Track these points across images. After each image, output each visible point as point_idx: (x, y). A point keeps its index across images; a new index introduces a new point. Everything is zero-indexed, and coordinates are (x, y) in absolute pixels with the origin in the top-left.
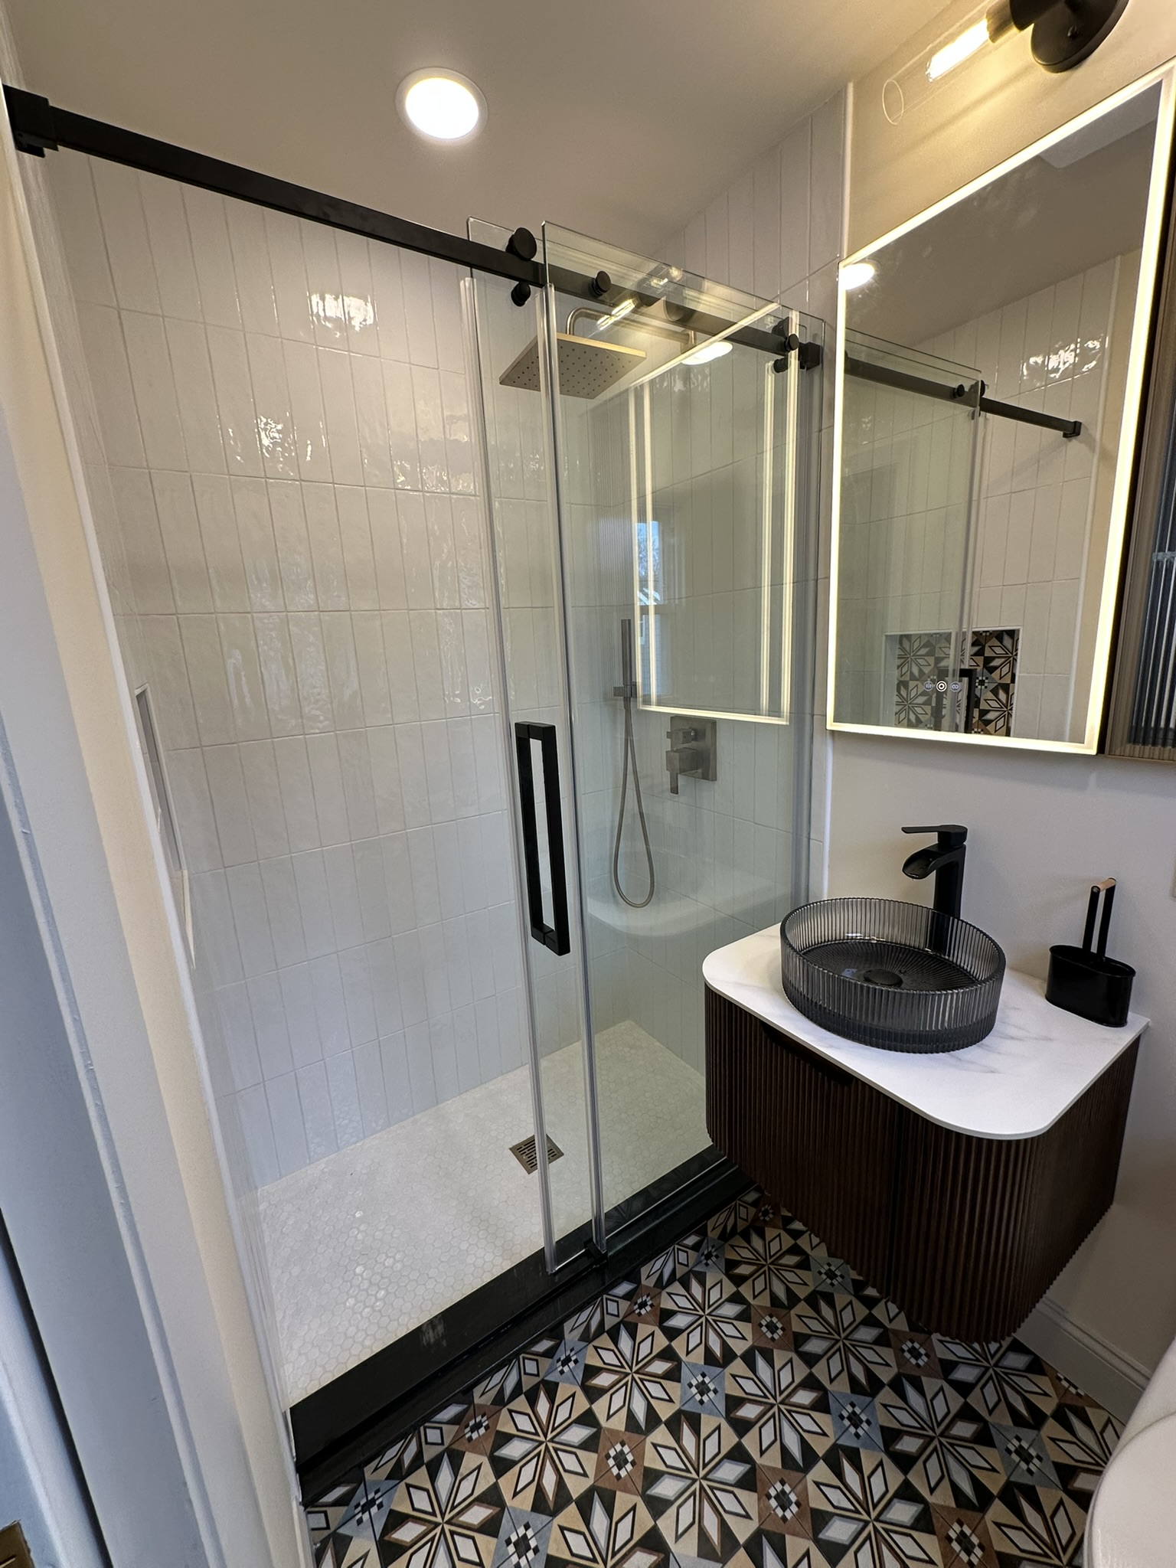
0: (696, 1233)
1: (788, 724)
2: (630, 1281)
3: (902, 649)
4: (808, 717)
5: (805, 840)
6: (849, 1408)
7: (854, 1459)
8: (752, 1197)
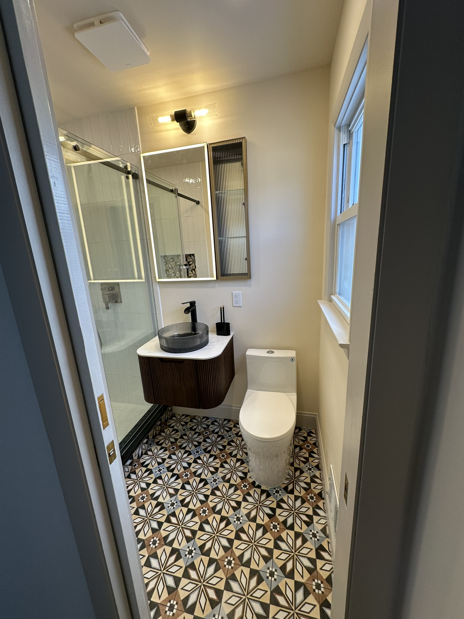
0: (146, 438)
1: (145, 281)
2: (130, 459)
3: (165, 259)
4: (150, 279)
5: (155, 314)
6: (196, 451)
7: (199, 458)
8: (159, 423)
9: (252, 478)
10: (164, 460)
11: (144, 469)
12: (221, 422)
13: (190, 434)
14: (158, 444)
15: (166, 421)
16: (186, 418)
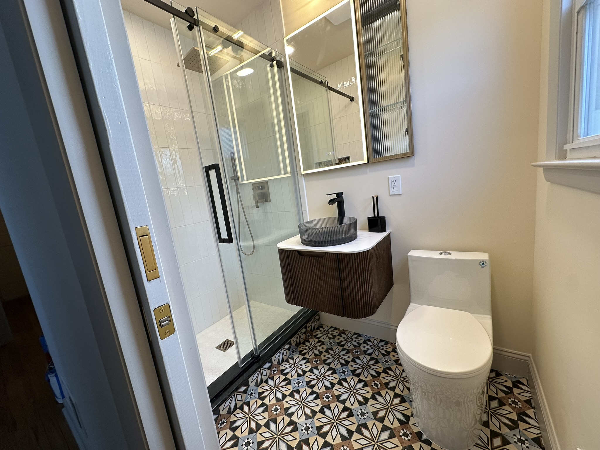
1: (290, 176)
2: (269, 362)
6: (342, 370)
7: (345, 380)
8: (303, 330)
9: (417, 426)
10: (305, 372)
11: (283, 377)
12: (375, 342)
13: (337, 349)
14: (300, 353)
15: (312, 330)
16: (334, 331)
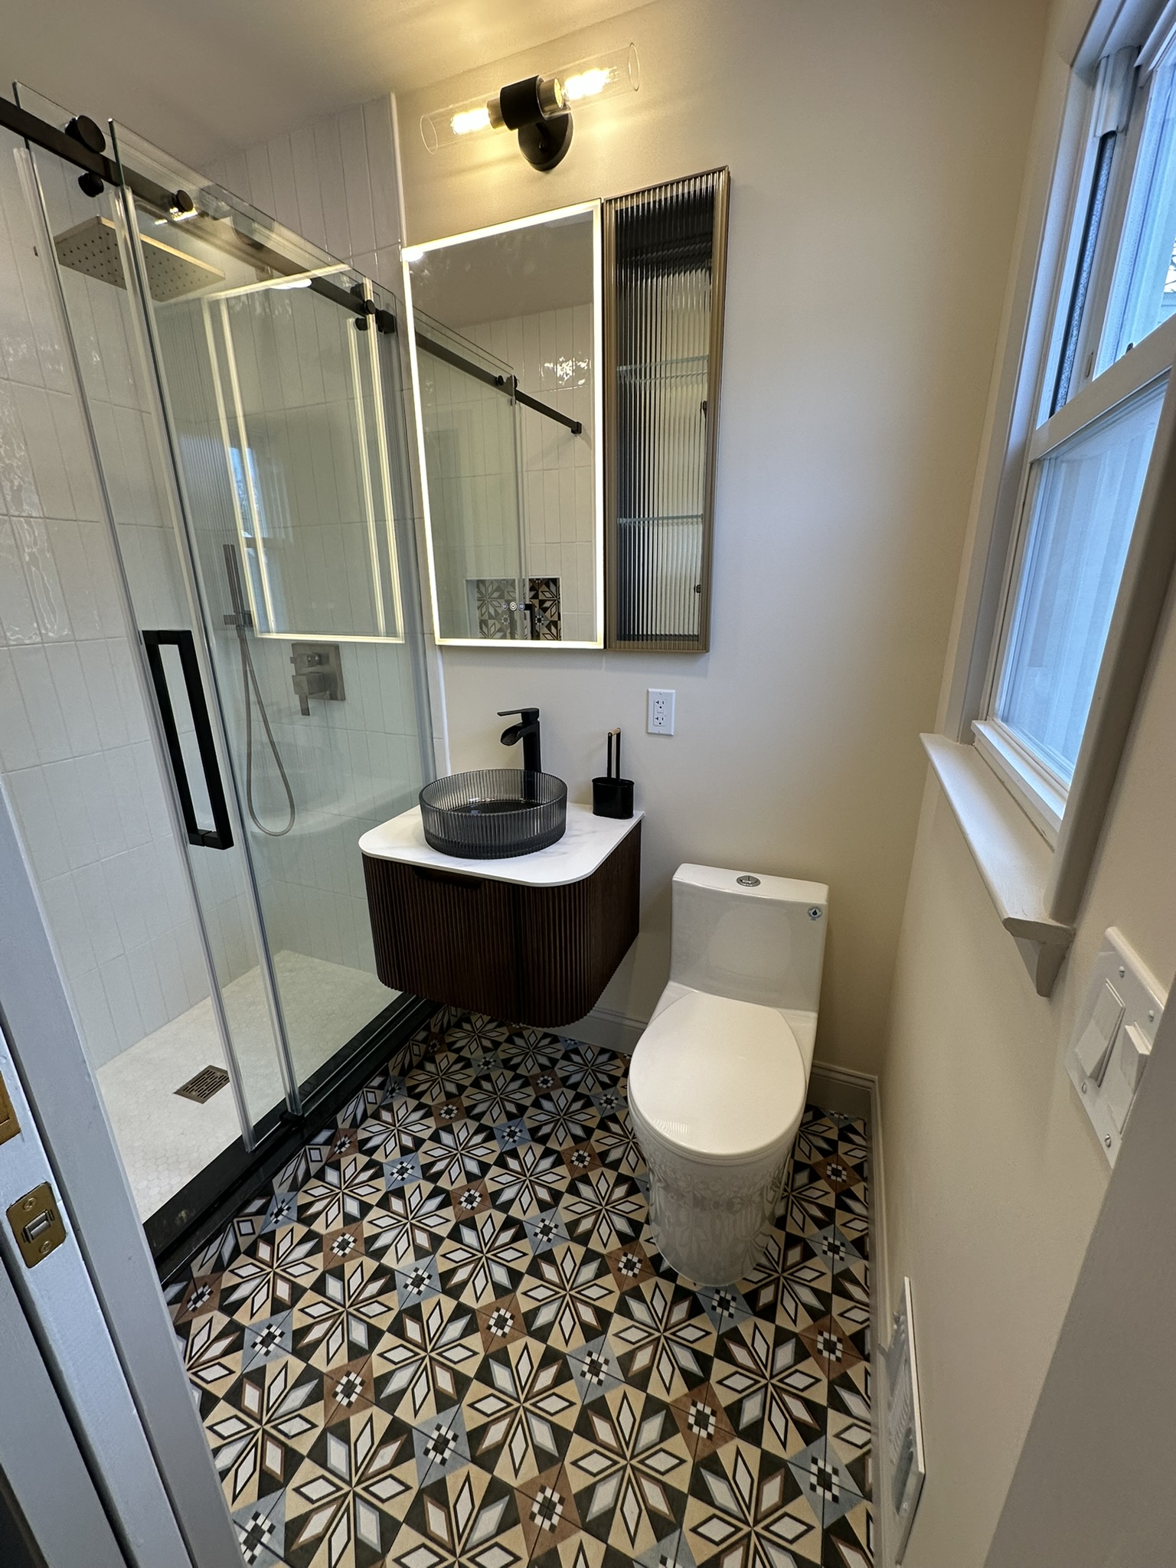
0: (380, 1075)
1: (404, 642)
2: (328, 1128)
4: (419, 636)
5: (429, 740)
6: (508, 1130)
7: (514, 1154)
8: (421, 1035)
9: (654, 1244)
10: (418, 1142)
11: (363, 1160)
12: (589, 1055)
13: (500, 1077)
14: (412, 1093)
15: (443, 1031)
16: (498, 1030)
